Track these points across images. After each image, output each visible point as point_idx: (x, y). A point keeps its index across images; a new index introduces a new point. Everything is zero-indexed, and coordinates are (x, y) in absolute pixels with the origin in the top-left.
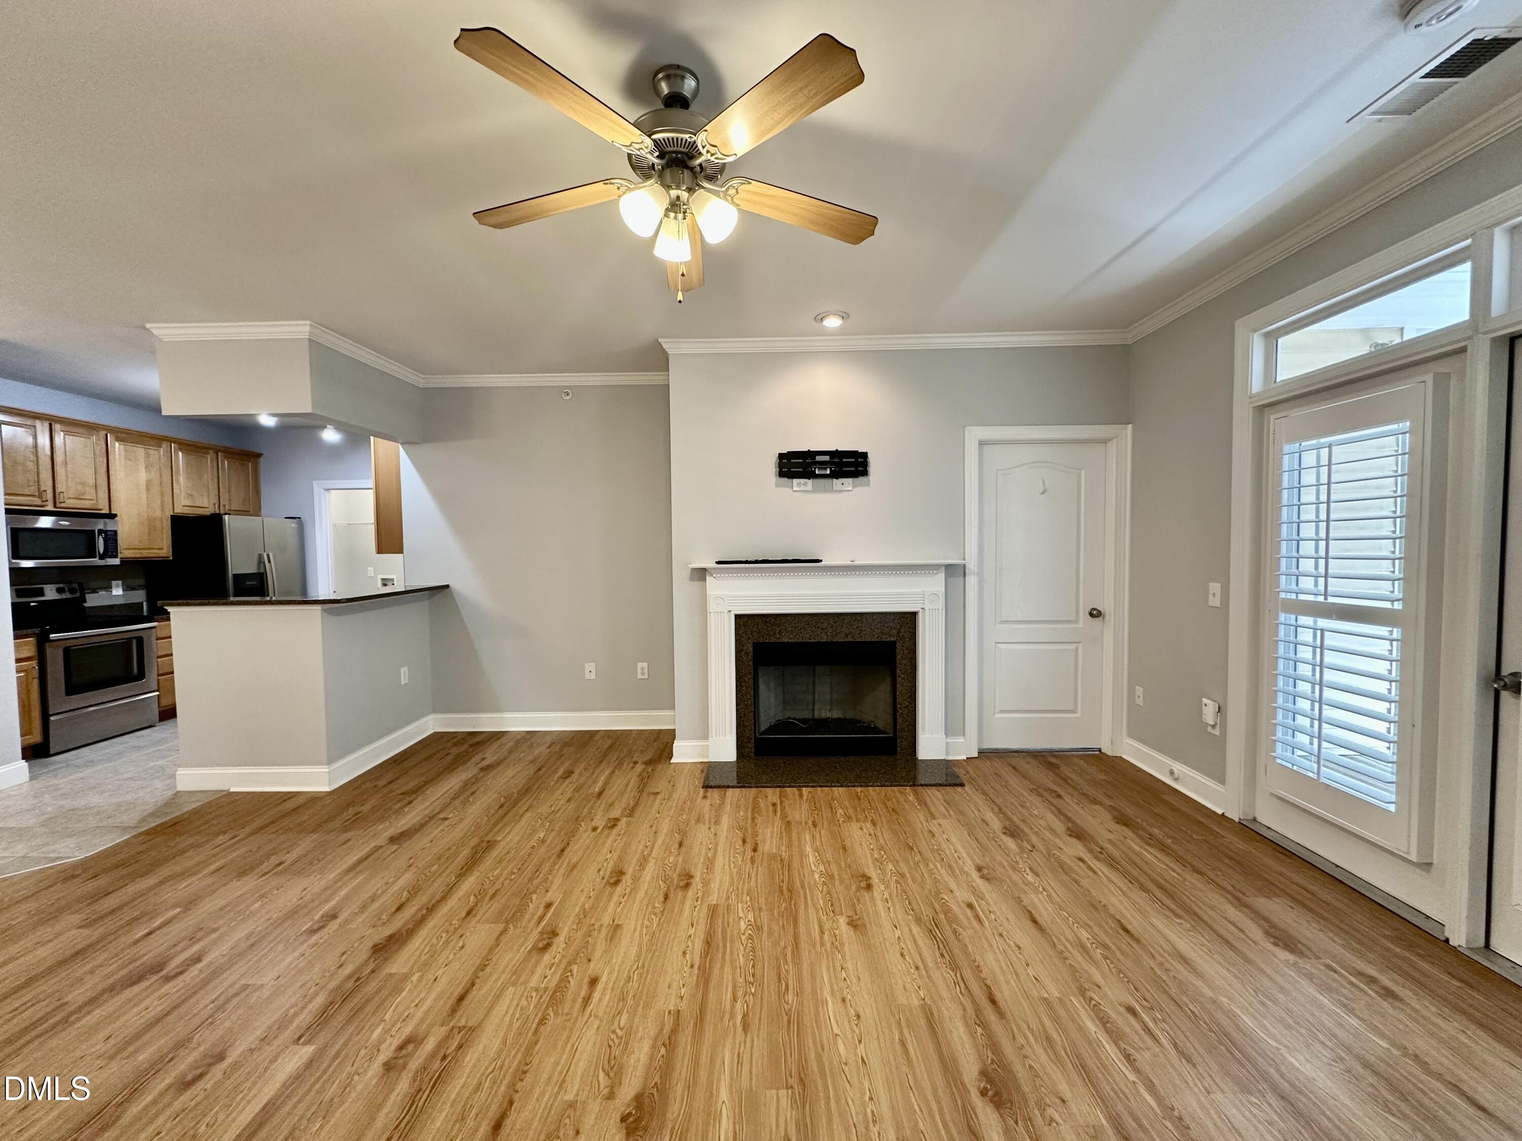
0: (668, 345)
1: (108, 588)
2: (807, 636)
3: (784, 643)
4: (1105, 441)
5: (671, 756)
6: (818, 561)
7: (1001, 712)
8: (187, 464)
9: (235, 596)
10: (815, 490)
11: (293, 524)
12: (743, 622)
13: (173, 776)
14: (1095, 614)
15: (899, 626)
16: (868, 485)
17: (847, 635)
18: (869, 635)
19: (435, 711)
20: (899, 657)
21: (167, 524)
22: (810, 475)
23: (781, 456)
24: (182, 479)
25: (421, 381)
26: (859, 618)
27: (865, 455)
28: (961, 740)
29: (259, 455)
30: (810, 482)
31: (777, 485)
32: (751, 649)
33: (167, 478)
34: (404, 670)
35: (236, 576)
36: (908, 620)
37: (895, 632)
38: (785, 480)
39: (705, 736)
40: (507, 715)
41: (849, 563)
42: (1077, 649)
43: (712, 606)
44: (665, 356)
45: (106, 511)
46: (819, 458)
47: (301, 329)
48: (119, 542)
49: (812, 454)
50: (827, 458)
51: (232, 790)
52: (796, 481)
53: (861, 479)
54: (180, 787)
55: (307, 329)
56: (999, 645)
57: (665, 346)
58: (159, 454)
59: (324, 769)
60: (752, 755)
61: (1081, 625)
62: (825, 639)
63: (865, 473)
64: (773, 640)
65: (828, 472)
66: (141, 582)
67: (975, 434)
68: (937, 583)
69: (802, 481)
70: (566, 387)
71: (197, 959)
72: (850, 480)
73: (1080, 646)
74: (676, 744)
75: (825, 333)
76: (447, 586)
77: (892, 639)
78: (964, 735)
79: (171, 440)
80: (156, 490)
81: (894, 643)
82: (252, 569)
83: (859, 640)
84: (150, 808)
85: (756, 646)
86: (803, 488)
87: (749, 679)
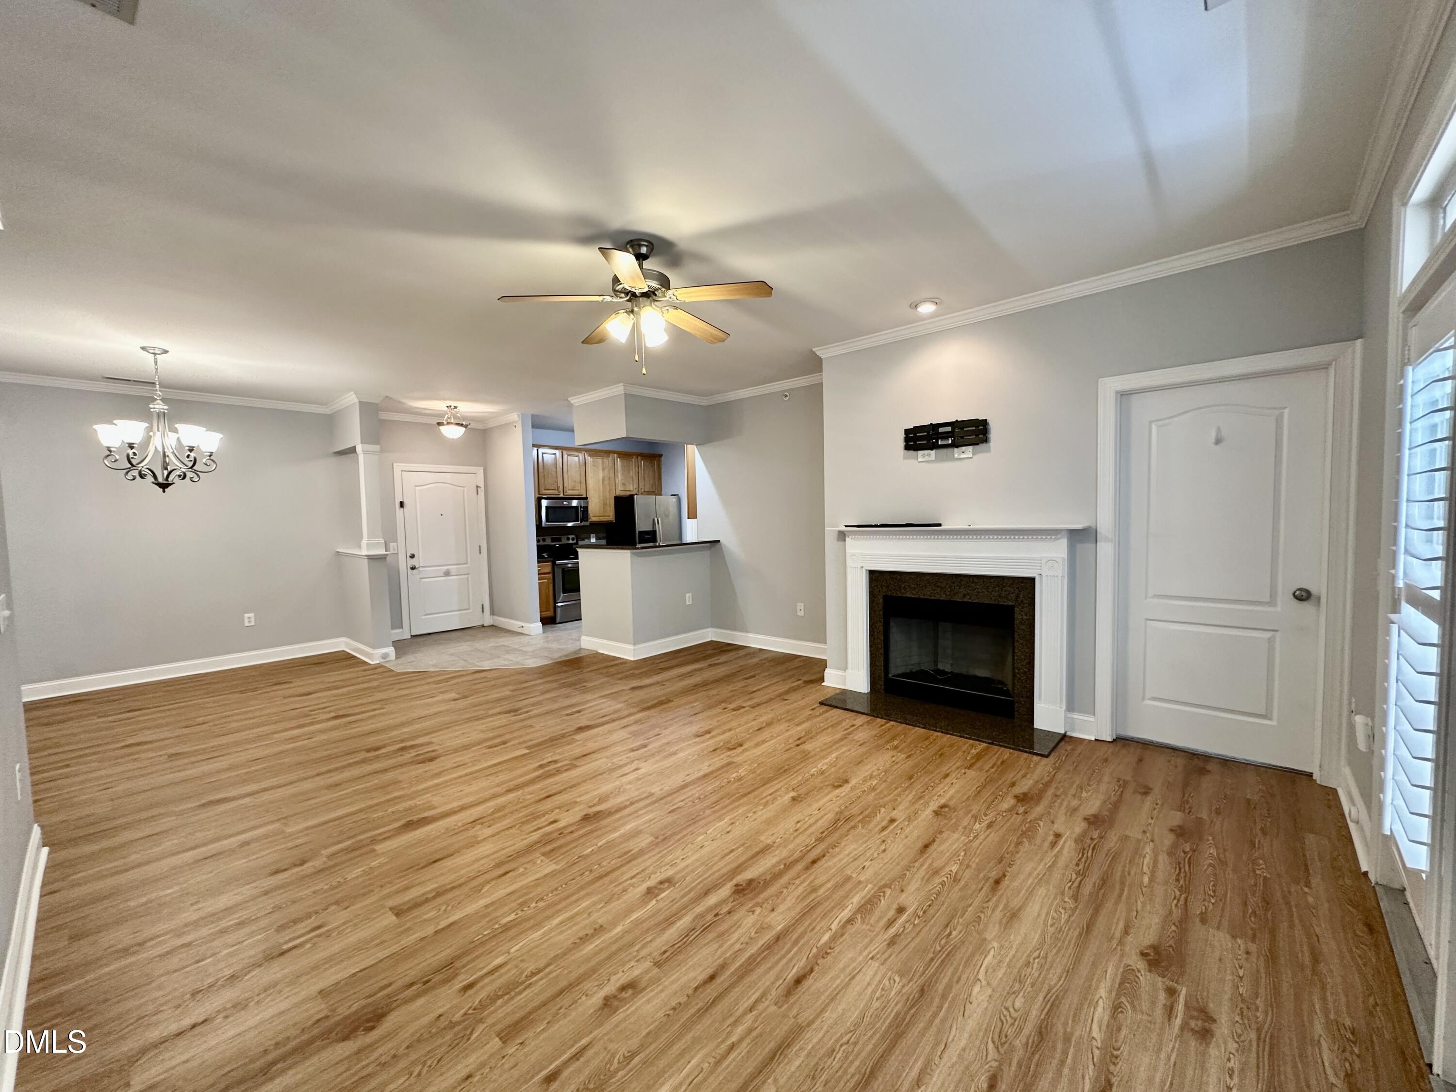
0: (820, 352)
1: (589, 538)
2: (927, 594)
3: (908, 598)
4: (1324, 367)
5: (822, 679)
6: (940, 525)
7: (1149, 699)
8: (622, 466)
9: (640, 543)
10: (937, 460)
11: (674, 499)
12: (876, 578)
13: (579, 640)
14: (1303, 596)
15: (1017, 591)
16: (989, 451)
17: (964, 596)
18: (986, 598)
19: (712, 627)
20: (1017, 622)
21: (612, 502)
22: (934, 447)
23: (907, 432)
24: (620, 475)
25: (705, 402)
26: (976, 580)
27: (985, 423)
28: (1091, 719)
29: (661, 456)
30: (933, 453)
31: (905, 458)
32: (881, 601)
33: (612, 475)
34: (688, 596)
35: (640, 532)
36: (1026, 586)
37: (1013, 596)
38: (911, 453)
39: (845, 669)
40: (751, 635)
41: (966, 527)
42: (1271, 641)
43: (849, 562)
44: (820, 360)
45: (584, 496)
46: (941, 430)
47: (619, 389)
48: (590, 512)
49: (935, 427)
50: (949, 429)
51: (600, 651)
52: (920, 453)
53: (982, 446)
54: (583, 646)
55: (622, 388)
56: (1149, 622)
57: (818, 353)
58: (608, 461)
59: (631, 647)
60: (882, 692)
61: (1279, 609)
62: (943, 597)
63: (986, 440)
64: (899, 595)
65: (950, 442)
66: (604, 535)
67: (1110, 386)
68: (1060, 549)
69: (926, 452)
70: (786, 391)
71: (527, 712)
72: (970, 448)
73: (1278, 635)
74: (827, 671)
75: (922, 319)
76: (719, 541)
77: (1010, 603)
78: (1094, 715)
79: (614, 452)
80: (606, 482)
81: (1013, 607)
82: (649, 528)
83: (976, 601)
84: (566, 653)
85: (886, 598)
86: (927, 458)
87: (880, 626)
